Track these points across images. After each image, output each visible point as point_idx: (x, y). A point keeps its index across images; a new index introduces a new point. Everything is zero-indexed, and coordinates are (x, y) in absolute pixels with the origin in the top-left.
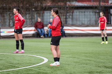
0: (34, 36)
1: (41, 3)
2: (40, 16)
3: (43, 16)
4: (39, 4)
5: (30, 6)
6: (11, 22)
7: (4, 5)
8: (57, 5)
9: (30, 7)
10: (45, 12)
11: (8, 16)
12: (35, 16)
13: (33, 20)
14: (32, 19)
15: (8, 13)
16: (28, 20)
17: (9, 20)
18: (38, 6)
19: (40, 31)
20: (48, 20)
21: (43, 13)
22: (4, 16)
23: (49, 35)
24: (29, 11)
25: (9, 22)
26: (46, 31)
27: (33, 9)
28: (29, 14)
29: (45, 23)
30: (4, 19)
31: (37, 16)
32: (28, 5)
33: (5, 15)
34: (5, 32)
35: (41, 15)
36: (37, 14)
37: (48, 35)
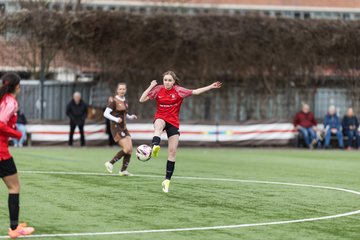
0: (291, 144)
1: (311, 70)
2: (306, 100)
3: (313, 100)
4: (307, 72)
5: (285, 75)
6: (242, 109)
7: (229, 72)
8: (345, 74)
9: (286, 79)
10: (319, 90)
11: (236, 96)
12: (297, 98)
13: (291, 108)
14: (288, 105)
15: (236, 89)
16: (280, 108)
17: (239, 105)
18: (304, 75)
19: (306, 132)
20: (325, 109)
21: (315, 92)
22: (226, 97)
23: (327, 142)
24: (284, 86)
25: (238, 111)
26: (319, 134)
27: (293, 84)
28: (284, 93)
29: (317, 116)
30: (227, 104)
31: (300, 100)
32: (280, 74)
33: (229, 94)
34: (229, 133)
35: (310, 96)
36: (299, 93)
37: (323, 142)
